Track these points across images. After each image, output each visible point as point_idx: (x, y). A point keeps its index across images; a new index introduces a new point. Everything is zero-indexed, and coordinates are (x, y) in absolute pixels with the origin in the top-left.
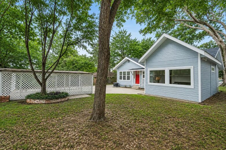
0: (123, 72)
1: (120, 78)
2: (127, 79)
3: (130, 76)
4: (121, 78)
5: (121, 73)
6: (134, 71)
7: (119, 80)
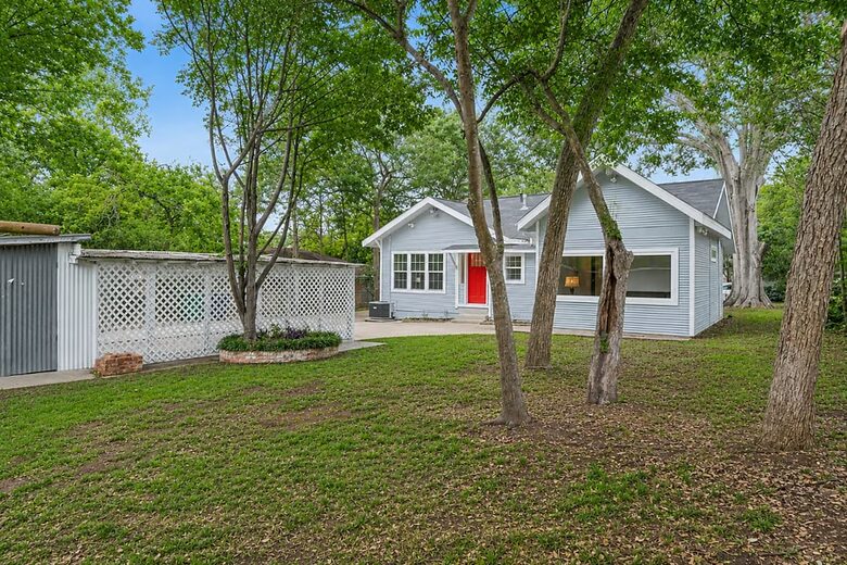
0: (409, 258)
1: (396, 282)
2: (431, 287)
3: (444, 272)
4: (400, 281)
5: (401, 258)
6: (463, 255)
7: (393, 290)
